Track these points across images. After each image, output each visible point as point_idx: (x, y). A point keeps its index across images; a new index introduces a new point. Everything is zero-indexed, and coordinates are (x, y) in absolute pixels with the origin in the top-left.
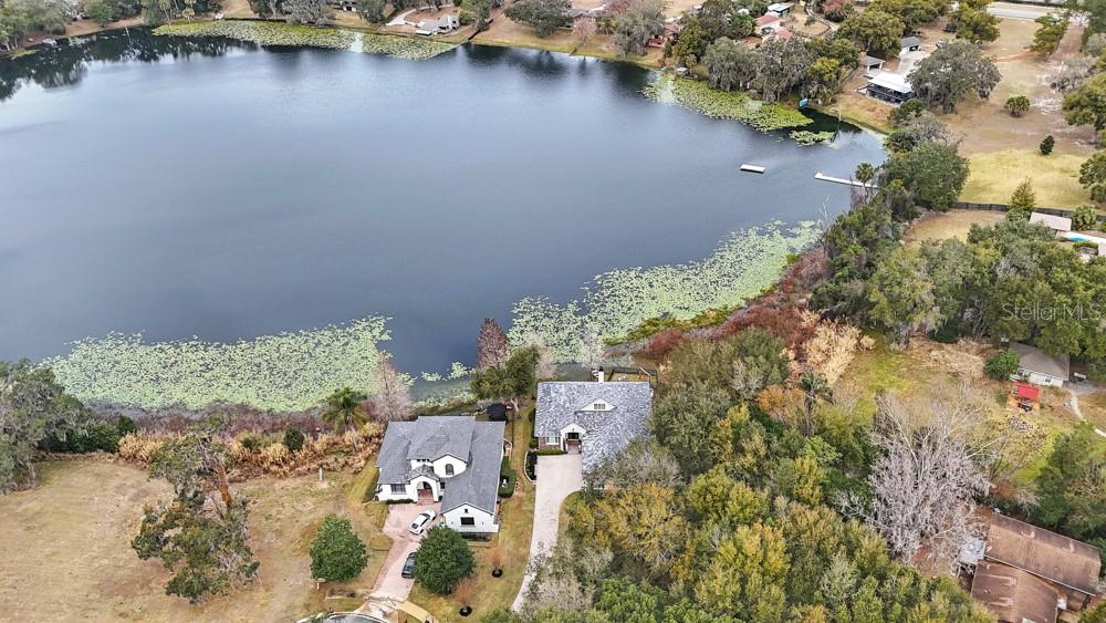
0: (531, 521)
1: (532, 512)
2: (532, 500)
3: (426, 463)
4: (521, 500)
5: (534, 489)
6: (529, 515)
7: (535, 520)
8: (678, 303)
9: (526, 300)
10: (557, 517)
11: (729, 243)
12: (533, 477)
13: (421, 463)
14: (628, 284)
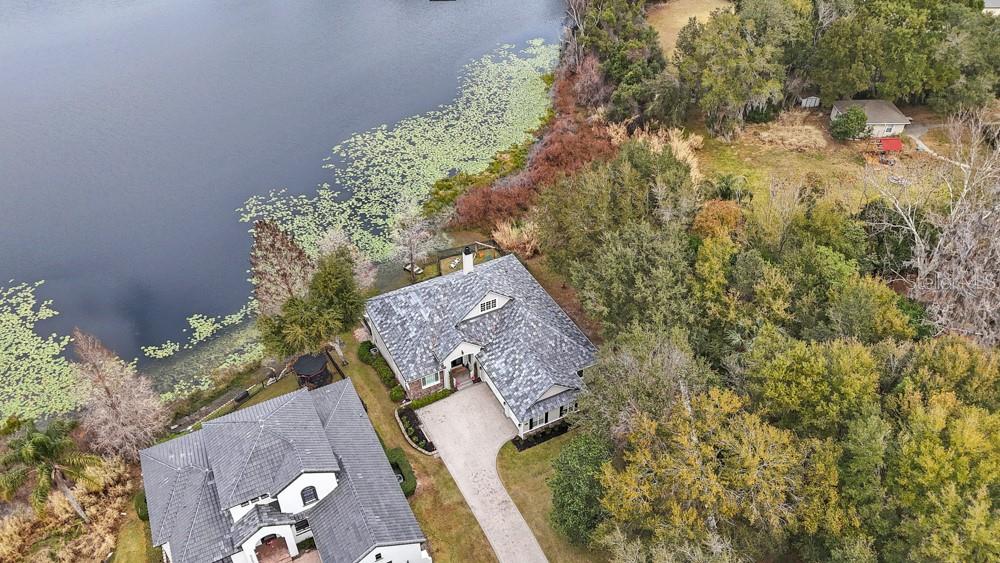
0: (472, 520)
1: (463, 503)
2: (450, 484)
3: (261, 502)
4: (433, 491)
5: (441, 464)
6: (461, 510)
7: (479, 514)
8: (458, 155)
9: (253, 201)
10: (504, 495)
11: (470, 78)
12: (430, 447)
13: (251, 506)
14: (382, 148)
